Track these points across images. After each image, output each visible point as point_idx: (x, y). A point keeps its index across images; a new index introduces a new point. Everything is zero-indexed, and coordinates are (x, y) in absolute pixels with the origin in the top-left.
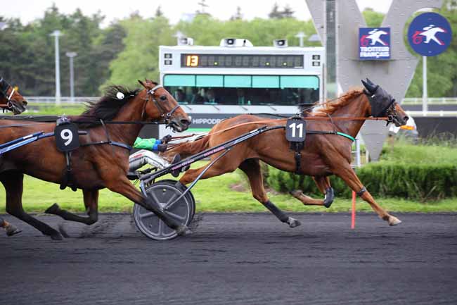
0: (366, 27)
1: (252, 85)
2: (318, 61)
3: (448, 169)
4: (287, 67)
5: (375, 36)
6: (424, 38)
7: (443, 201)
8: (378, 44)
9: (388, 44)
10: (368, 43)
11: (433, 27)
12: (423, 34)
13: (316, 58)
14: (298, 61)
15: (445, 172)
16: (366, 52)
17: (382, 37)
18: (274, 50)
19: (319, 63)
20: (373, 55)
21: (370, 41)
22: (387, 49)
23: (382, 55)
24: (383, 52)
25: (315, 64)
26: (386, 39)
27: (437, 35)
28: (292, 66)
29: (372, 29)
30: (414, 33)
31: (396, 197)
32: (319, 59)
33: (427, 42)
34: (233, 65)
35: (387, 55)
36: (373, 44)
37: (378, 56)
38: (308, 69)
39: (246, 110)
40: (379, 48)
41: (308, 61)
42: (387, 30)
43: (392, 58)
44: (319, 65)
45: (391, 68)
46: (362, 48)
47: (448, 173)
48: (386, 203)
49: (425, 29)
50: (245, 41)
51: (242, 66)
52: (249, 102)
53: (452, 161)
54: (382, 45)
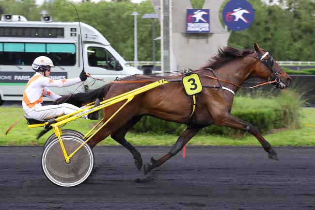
0: (191, 8)
1: (25, 50)
2: (75, 32)
3: (252, 114)
4: (51, 37)
5: (198, 15)
6: (234, 17)
7: (248, 137)
8: (200, 21)
9: (208, 21)
10: (193, 20)
11: (241, 9)
12: (233, 14)
13: (74, 30)
14: (59, 32)
15: (249, 116)
16: (192, 27)
17: (203, 16)
18: (42, 24)
19: (76, 34)
20: (197, 29)
21: (195, 19)
22: (207, 25)
23: (203, 29)
24: (204, 27)
25: (73, 35)
26: (206, 18)
27: (244, 15)
28: (55, 37)
29: (196, 10)
30: (227, 14)
31: (214, 134)
32: (75, 31)
33: (237, 20)
34: (10, 35)
35: (207, 29)
36: (197, 21)
37: (200, 30)
38: (68, 38)
39: (21, 69)
40: (202, 25)
41: (67, 32)
42: (207, 11)
43: (211, 32)
44: (76, 36)
45: (210, 39)
46: (189, 24)
47: (252, 117)
48: (207, 138)
49: (235, 10)
50: (19, 17)
51: (17, 36)
52: (23, 63)
53: (255, 109)
54: (204, 23)
